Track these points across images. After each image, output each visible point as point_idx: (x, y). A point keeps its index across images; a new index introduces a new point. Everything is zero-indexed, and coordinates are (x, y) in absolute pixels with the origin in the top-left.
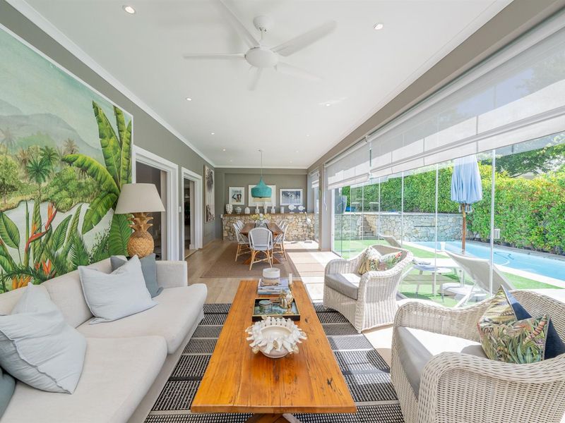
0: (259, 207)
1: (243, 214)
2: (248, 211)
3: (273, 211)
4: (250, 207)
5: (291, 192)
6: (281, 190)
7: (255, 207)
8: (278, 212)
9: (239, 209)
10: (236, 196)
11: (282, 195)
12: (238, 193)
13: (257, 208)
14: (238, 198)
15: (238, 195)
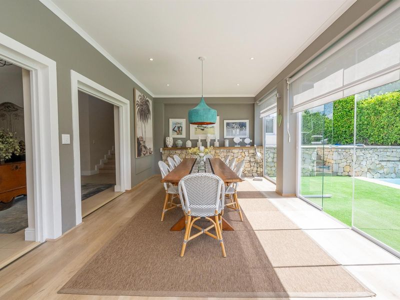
1: (184, 147)
2: (189, 144)
3: (217, 144)
4: (191, 140)
5: (237, 124)
7: (198, 140)
8: (222, 145)
9: (180, 143)
11: (227, 127)
12: (179, 125)
13: (200, 141)
14: (179, 130)
15: (179, 128)
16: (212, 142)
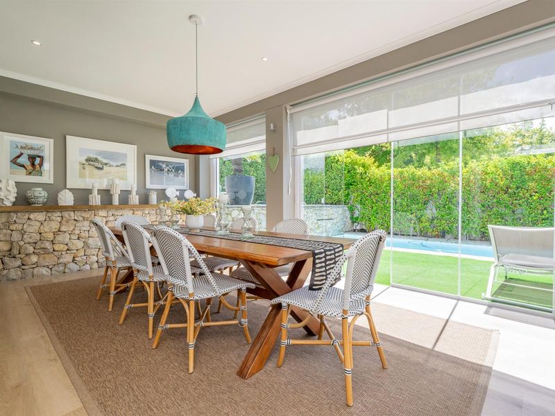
0: (100, 191)
1: (52, 206)
2: (66, 198)
3: (135, 199)
4: (70, 190)
5: (167, 163)
6: (149, 158)
7: (89, 191)
8: (145, 201)
9: (41, 195)
10: (24, 160)
11: (151, 168)
12: (32, 153)
13: (95, 192)
14: (33, 165)
15: (32, 159)
16: (125, 195)
